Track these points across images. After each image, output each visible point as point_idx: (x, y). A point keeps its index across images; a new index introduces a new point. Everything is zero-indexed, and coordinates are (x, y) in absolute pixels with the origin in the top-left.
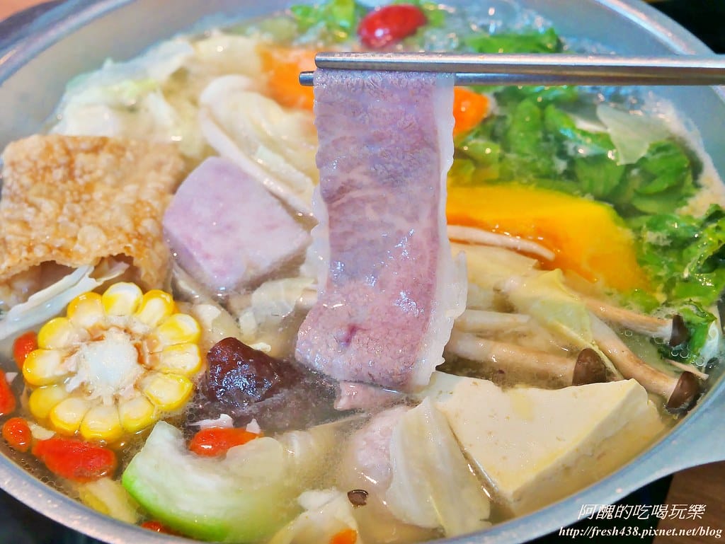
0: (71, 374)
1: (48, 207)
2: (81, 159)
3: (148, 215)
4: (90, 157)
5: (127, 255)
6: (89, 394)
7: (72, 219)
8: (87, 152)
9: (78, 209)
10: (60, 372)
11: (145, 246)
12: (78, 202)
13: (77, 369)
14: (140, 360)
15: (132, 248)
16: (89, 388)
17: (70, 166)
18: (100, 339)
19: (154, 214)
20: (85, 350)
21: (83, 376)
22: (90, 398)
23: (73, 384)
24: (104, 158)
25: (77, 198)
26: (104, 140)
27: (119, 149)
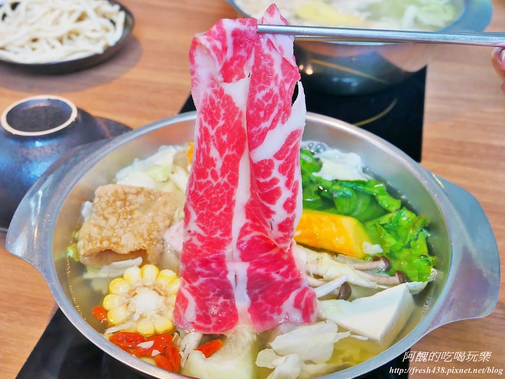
0: (134, 313)
1: (113, 220)
2: (130, 197)
3: (156, 229)
4: (135, 196)
5: (143, 249)
6: (146, 317)
7: (121, 228)
8: (133, 194)
9: (125, 222)
10: (128, 314)
11: (152, 244)
12: (125, 219)
13: (135, 309)
14: (160, 294)
15: (145, 245)
16: (144, 315)
17: (125, 200)
18: (135, 294)
19: (159, 230)
20: (133, 300)
21: (139, 312)
22: (148, 318)
23: (136, 317)
24: (141, 199)
25: (125, 217)
26: (142, 189)
27: (149, 193)
